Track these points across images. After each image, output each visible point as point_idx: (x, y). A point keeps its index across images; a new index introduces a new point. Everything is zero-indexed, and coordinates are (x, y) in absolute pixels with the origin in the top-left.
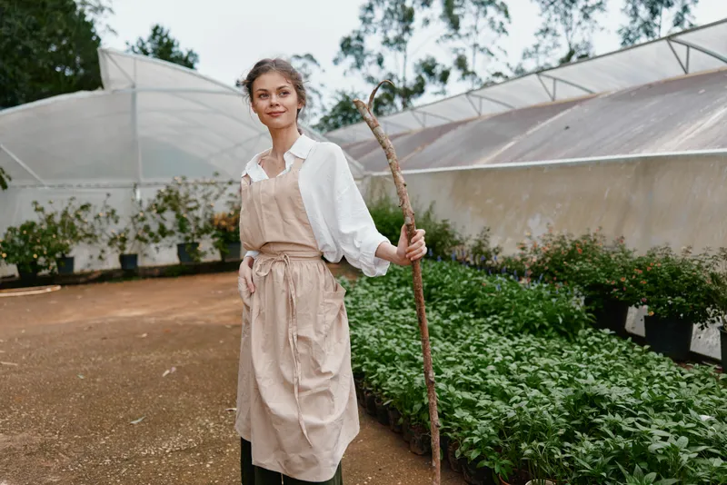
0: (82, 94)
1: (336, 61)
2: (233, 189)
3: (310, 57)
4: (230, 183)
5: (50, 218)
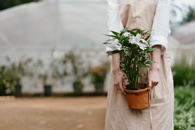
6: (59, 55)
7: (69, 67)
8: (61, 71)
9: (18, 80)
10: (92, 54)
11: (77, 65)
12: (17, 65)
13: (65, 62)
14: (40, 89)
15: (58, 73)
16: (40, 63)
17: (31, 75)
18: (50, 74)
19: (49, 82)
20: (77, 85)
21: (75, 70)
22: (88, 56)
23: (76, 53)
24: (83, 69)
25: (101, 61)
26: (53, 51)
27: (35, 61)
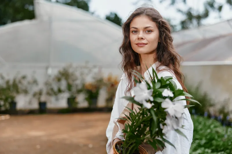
0: (26, 23)
2: (96, 70)
4: (95, 67)
5: (8, 82)
6: (53, 72)
7: (63, 84)
8: (56, 89)
9: (13, 98)
10: (86, 71)
11: (71, 82)
12: (11, 83)
13: (59, 80)
14: (35, 106)
15: (52, 89)
16: (35, 82)
17: (26, 92)
18: (44, 91)
19: (43, 99)
20: (71, 101)
21: (69, 87)
22: (82, 74)
23: (71, 71)
24: (77, 86)
25: (94, 78)
26: (47, 68)
27: (29, 78)
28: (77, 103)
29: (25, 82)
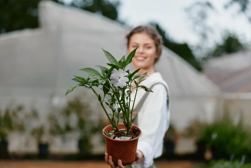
1: (226, 7)
3: (209, 4)
6: (60, 102)
7: (74, 120)
9: (4, 136)
11: (84, 116)
13: (68, 113)
14: (33, 148)
15: (58, 127)
16: (35, 114)
17: (21, 129)
18: (47, 128)
19: (45, 139)
20: (83, 143)
21: (82, 124)
23: (84, 100)
26: (52, 96)
27: (27, 110)
28: (91, 147)
29: (21, 115)
